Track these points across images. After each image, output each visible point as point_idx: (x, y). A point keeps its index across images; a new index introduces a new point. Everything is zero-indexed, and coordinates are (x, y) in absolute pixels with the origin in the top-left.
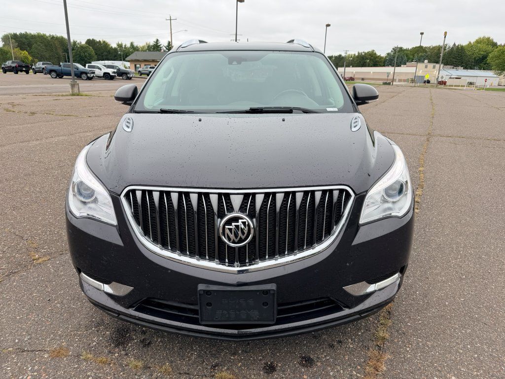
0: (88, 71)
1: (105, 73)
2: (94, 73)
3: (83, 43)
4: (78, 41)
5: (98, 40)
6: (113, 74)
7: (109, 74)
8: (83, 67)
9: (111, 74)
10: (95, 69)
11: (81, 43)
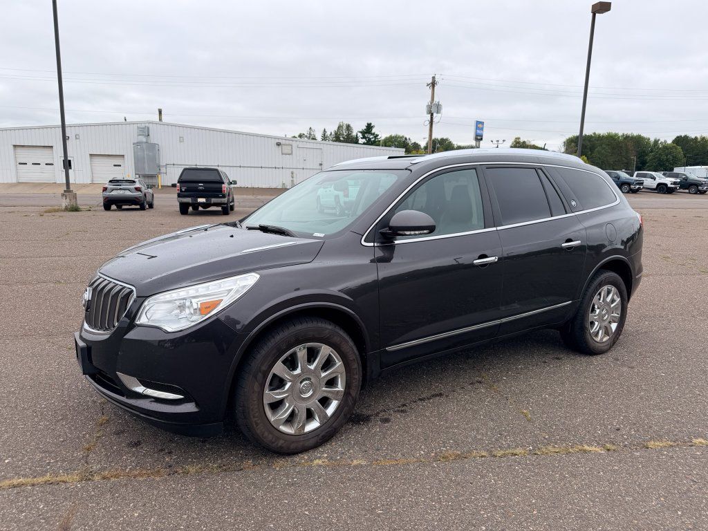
0: (632, 181)
1: (659, 184)
2: (642, 183)
3: (669, 141)
4: (662, 140)
5: (693, 137)
6: (673, 186)
7: (666, 185)
8: (628, 176)
9: (669, 185)
10: (643, 179)
11: (665, 141)
